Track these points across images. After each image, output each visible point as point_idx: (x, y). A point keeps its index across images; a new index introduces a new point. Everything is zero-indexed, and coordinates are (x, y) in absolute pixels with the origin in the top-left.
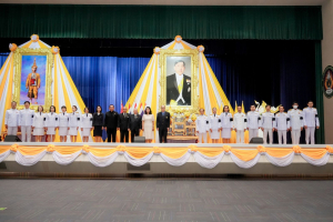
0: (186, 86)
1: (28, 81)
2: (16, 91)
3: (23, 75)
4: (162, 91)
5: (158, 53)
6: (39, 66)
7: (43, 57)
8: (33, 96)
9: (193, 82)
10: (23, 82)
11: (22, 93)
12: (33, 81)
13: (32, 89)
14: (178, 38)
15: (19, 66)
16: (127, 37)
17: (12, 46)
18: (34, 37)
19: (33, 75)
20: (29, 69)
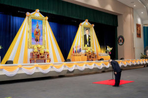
0: (89, 39)
1: (35, 32)
3: (32, 29)
6: (39, 26)
7: (41, 21)
8: (37, 41)
9: (91, 38)
10: (33, 33)
12: (37, 32)
13: (37, 37)
14: (87, 20)
18: (38, 10)
19: (37, 30)
20: (35, 26)
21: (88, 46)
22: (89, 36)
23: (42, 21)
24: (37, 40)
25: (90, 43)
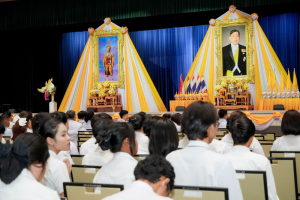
0: (241, 56)
1: (104, 60)
2: (96, 69)
3: (100, 55)
4: (218, 63)
5: (214, 25)
6: (112, 46)
7: (114, 38)
8: (109, 74)
10: (100, 62)
11: (100, 71)
12: (108, 59)
13: (108, 67)
14: (232, 8)
15: (96, 47)
17: (90, 30)
18: (107, 20)
19: (107, 54)
20: (105, 49)
23: (116, 37)
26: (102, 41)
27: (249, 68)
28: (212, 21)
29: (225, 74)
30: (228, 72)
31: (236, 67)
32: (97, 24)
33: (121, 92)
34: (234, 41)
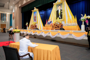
0: (61, 13)
6: (36, 14)
9: (63, 11)
11: (34, 20)
16: (49, 2)
17: (32, 11)
18: (35, 8)
19: (35, 16)
21: (60, 18)
22: (61, 10)
23: (36, 12)
24: (35, 20)
25: (61, 16)
26: (34, 13)
27: (63, 17)
28: (54, 4)
29: (57, 19)
30: (58, 18)
31: (60, 17)
32: (33, 9)
33: (37, 24)
34: (59, 8)
